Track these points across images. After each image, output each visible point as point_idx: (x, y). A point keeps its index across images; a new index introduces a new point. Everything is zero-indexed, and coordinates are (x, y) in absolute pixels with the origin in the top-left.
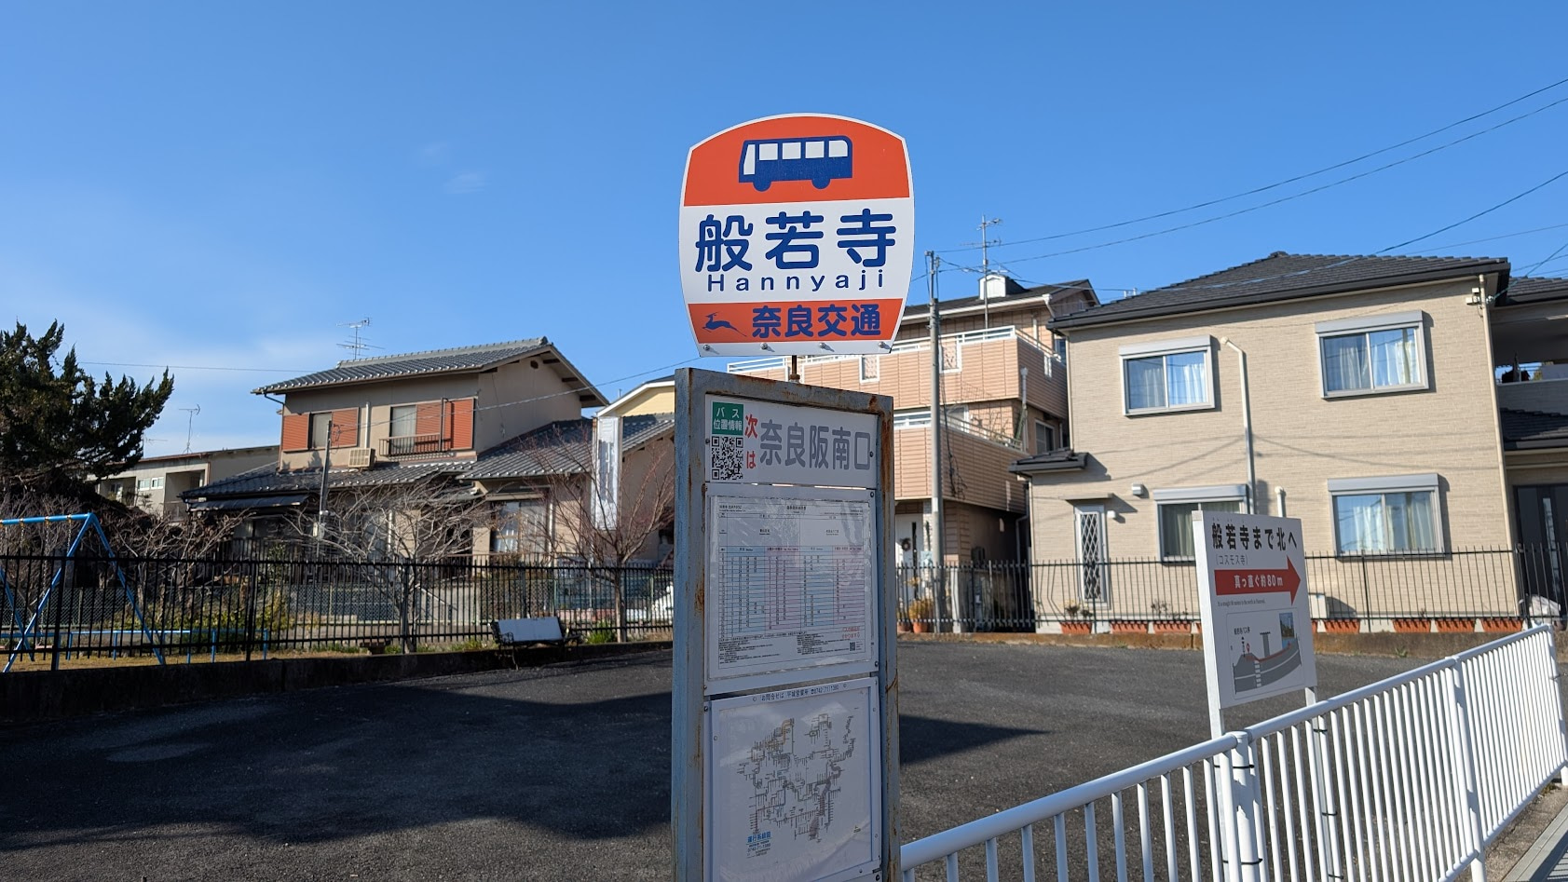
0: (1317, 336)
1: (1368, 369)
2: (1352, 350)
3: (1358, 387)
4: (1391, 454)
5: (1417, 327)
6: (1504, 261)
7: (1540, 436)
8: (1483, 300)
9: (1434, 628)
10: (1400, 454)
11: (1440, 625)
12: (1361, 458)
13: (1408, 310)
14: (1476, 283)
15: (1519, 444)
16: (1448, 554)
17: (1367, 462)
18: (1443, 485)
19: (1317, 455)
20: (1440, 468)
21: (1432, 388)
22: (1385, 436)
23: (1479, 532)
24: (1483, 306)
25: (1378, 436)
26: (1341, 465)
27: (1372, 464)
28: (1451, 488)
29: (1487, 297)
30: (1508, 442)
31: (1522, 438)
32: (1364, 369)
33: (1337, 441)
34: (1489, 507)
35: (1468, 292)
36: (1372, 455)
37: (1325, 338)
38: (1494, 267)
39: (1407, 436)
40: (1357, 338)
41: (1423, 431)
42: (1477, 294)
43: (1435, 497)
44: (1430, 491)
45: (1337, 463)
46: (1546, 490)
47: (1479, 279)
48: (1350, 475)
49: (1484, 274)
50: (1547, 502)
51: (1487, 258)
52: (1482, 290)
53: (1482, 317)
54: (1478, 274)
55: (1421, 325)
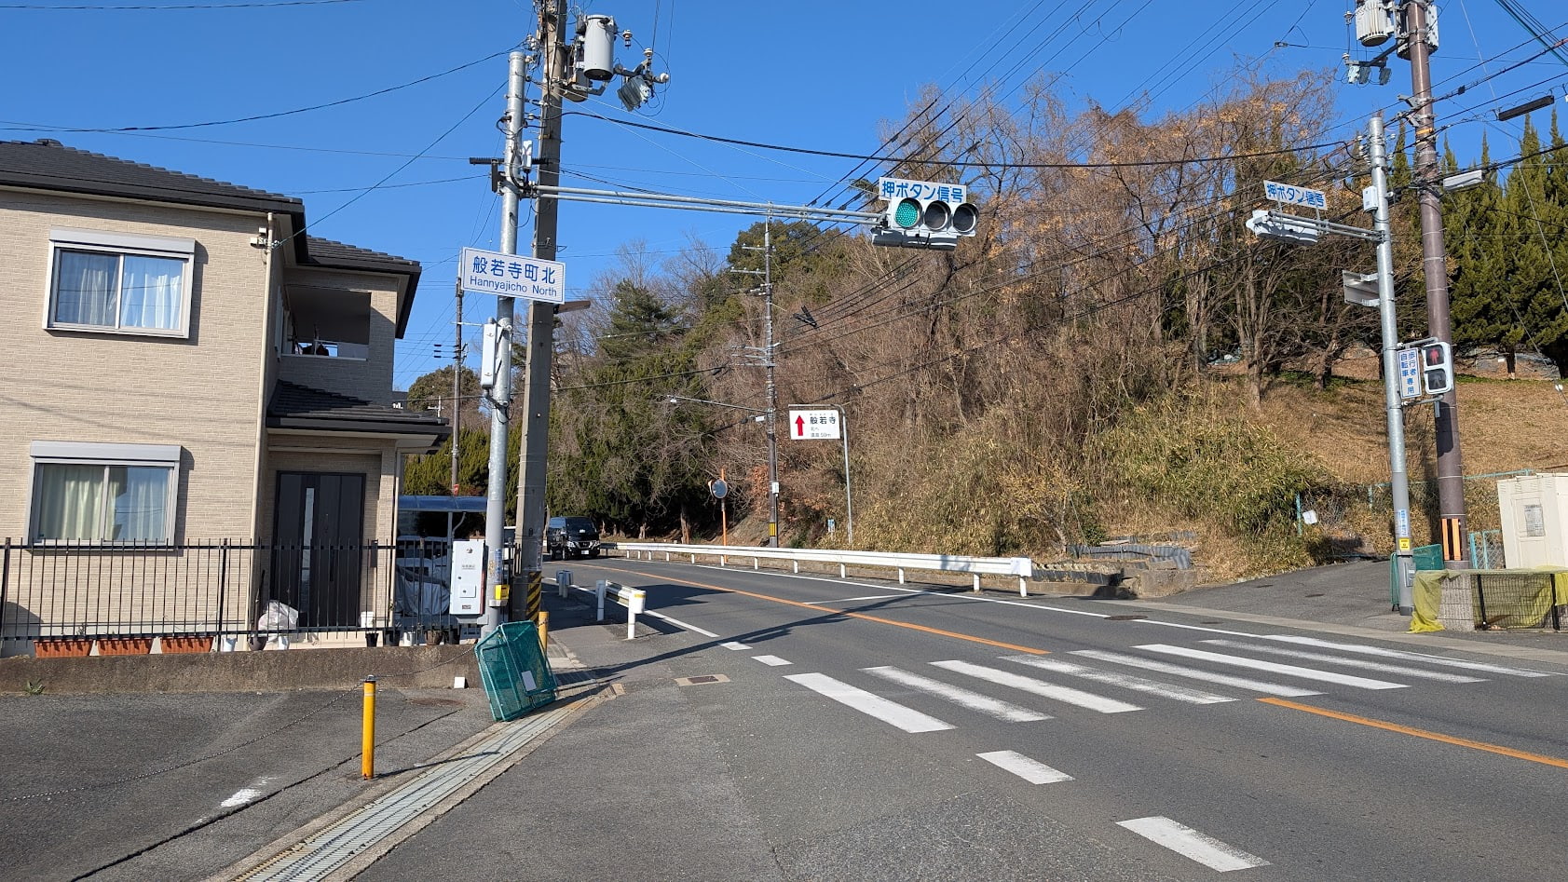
0: (52, 245)
1: (115, 304)
2: (100, 273)
3: (100, 323)
4: (129, 416)
5: (187, 260)
6: (299, 202)
7: (309, 415)
8: (270, 244)
9: (95, 651)
10: (139, 417)
11: (102, 647)
12: (85, 416)
13: (178, 237)
14: (264, 221)
15: (283, 421)
16: (178, 548)
17: (93, 422)
18: (186, 460)
19: (25, 405)
20: (188, 440)
21: (192, 339)
22: (125, 392)
23: (219, 523)
24: (268, 251)
25: (114, 391)
26: (54, 422)
27: (100, 425)
28: (196, 466)
29: (273, 242)
30: (272, 416)
31: (289, 415)
32: (112, 302)
33: (55, 389)
34: (236, 492)
35: (253, 231)
36: (103, 414)
37: (63, 250)
38: (284, 207)
39: (153, 395)
40: (108, 257)
41: (173, 391)
42: (263, 235)
43: (174, 476)
44: (169, 468)
45: (52, 419)
46: (311, 478)
47: (267, 217)
48: (67, 438)
49: (275, 212)
50: (310, 492)
51: (282, 195)
52: (270, 232)
53: (266, 263)
54: (267, 211)
55: (192, 258)
